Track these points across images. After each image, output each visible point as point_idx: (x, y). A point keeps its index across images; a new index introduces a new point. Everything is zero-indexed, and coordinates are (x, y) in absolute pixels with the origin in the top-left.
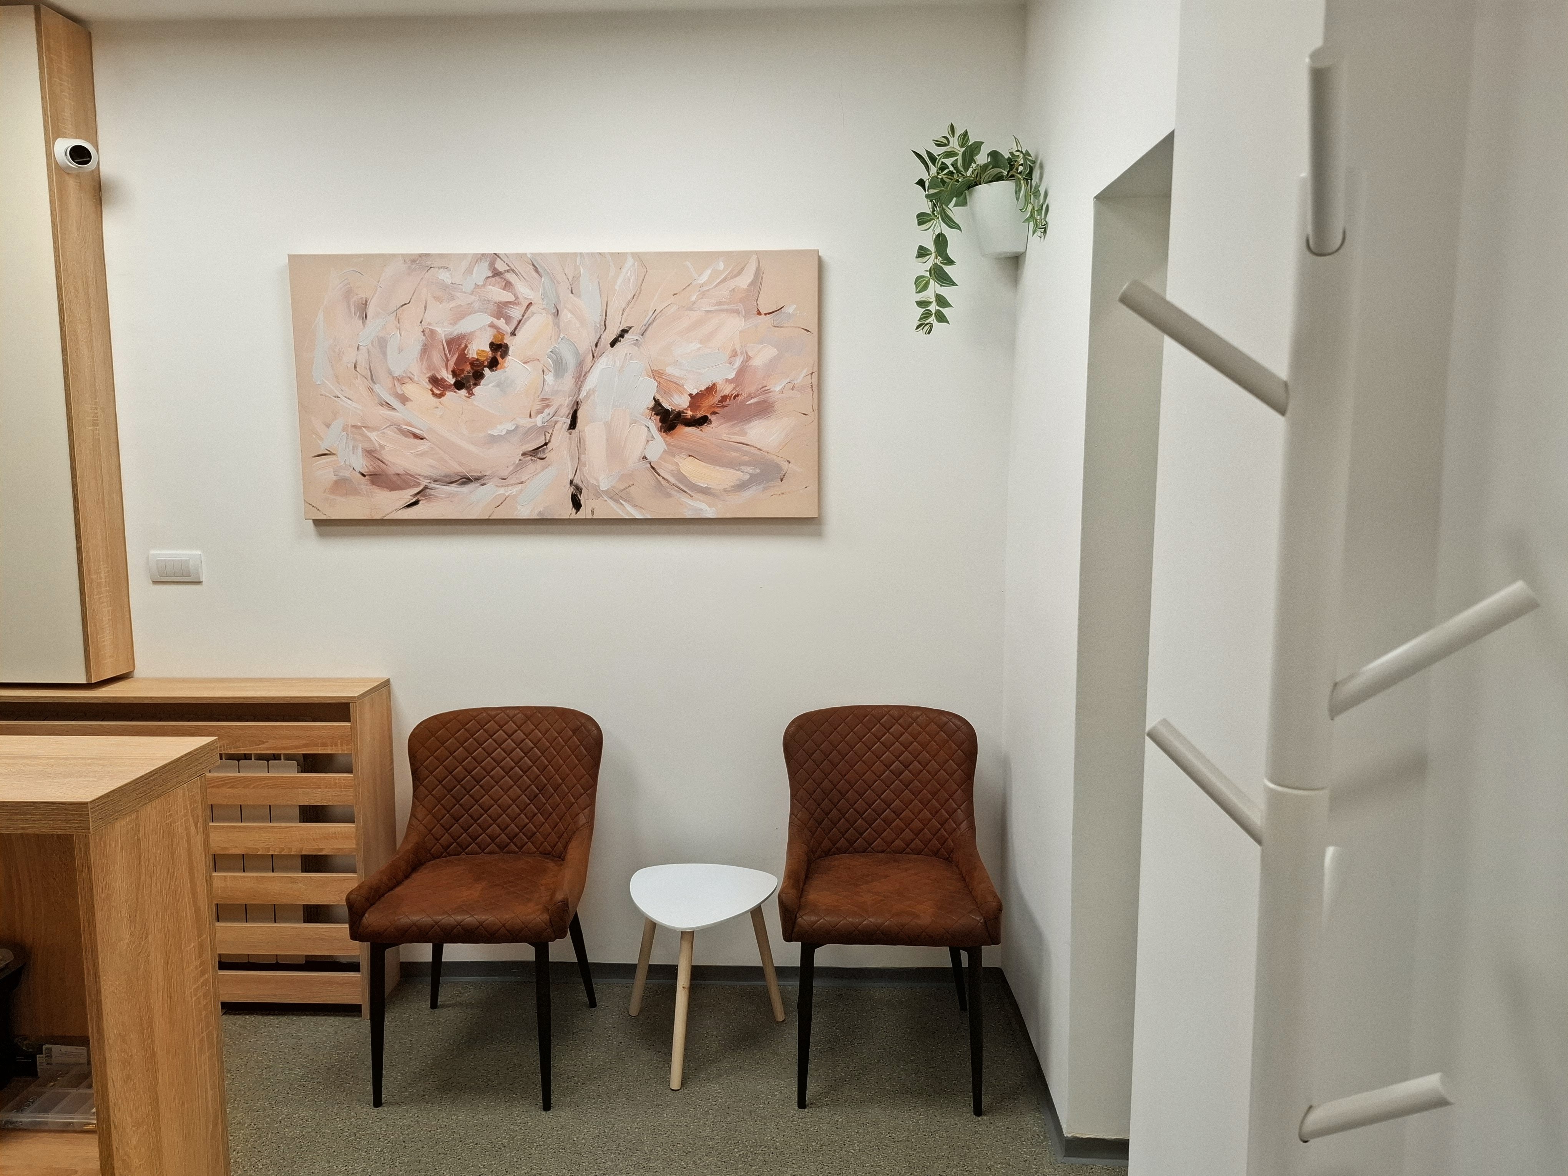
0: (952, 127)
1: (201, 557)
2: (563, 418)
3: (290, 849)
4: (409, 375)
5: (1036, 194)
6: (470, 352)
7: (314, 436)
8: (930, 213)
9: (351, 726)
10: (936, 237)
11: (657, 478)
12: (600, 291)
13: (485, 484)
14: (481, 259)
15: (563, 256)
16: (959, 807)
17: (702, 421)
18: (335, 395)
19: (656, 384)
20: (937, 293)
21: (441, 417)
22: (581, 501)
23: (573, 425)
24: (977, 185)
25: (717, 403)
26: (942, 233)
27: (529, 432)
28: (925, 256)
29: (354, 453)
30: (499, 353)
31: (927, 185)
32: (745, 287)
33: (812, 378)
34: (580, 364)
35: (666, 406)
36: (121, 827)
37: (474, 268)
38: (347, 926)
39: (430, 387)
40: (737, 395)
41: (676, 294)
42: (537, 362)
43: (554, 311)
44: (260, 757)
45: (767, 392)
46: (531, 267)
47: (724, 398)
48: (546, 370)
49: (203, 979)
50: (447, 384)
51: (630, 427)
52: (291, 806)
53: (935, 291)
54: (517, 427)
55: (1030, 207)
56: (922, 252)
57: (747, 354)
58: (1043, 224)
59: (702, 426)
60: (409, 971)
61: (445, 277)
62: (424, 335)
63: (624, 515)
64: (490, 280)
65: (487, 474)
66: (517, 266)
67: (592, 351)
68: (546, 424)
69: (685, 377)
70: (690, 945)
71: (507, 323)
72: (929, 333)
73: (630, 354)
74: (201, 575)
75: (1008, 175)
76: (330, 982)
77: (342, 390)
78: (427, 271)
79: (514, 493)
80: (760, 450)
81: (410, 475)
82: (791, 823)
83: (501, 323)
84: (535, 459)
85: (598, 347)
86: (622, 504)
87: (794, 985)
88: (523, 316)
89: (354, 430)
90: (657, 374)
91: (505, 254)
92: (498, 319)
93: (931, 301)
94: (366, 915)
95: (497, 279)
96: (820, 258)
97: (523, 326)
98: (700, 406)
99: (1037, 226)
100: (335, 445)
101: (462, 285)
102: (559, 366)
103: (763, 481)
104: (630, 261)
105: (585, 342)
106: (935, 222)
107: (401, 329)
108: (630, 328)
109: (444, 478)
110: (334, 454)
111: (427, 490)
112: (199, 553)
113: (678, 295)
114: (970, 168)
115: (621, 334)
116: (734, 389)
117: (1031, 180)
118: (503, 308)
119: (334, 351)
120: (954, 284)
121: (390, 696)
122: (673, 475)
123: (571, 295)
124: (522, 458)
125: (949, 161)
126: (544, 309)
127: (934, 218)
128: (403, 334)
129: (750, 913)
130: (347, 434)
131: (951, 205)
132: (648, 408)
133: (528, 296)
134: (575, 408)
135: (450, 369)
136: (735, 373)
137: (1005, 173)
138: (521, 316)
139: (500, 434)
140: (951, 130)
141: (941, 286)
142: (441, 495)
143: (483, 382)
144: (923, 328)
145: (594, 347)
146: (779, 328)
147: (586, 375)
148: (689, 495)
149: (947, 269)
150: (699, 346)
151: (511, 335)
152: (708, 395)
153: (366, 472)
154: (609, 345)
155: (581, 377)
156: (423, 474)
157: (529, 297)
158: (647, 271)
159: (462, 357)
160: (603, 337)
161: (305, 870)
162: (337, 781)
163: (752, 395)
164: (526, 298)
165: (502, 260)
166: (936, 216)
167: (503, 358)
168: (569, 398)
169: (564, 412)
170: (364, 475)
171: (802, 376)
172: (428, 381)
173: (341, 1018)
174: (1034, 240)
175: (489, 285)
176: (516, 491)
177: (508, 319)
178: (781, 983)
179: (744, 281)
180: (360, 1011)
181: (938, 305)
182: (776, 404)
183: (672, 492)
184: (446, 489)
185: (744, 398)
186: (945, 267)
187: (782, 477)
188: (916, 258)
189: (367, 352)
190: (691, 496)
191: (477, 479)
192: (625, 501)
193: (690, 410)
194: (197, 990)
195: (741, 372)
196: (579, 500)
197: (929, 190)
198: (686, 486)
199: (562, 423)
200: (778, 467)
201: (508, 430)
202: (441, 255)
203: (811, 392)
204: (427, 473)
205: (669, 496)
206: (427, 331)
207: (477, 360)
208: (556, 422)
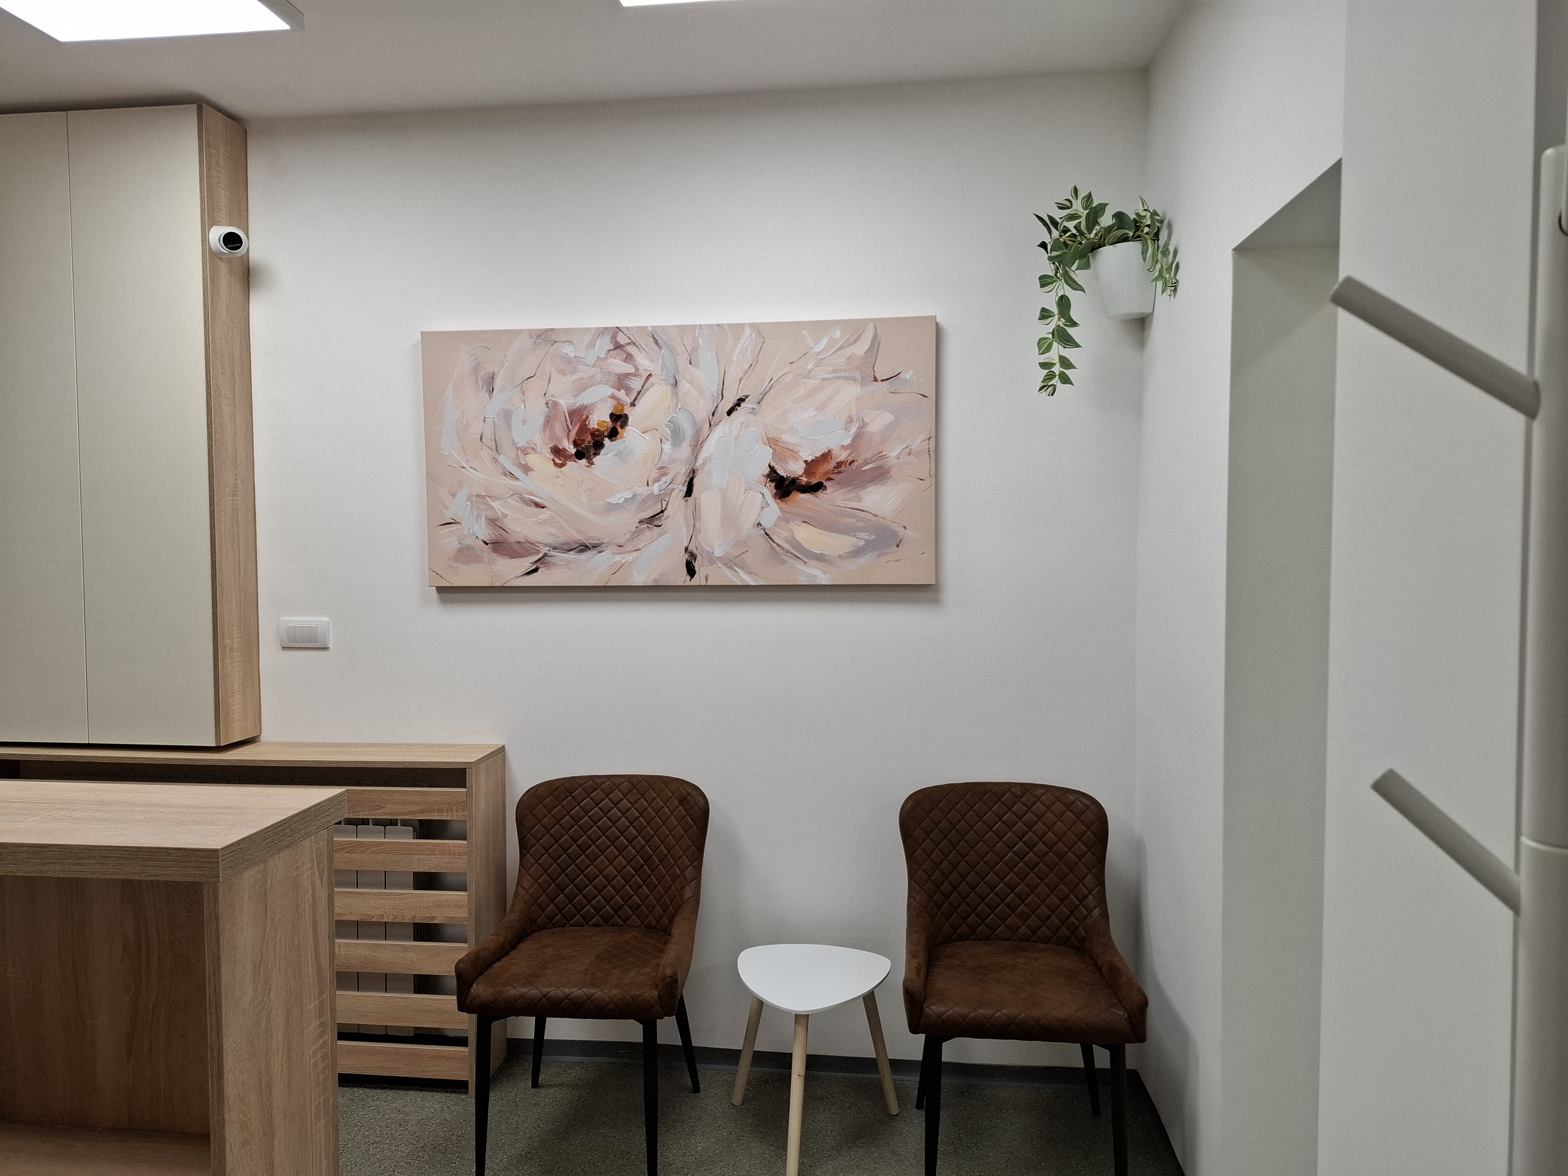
0: (1076, 190)
1: (328, 623)
2: (680, 486)
3: (403, 917)
4: (532, 445)
5: (1165, 253)
6: (591, 423)
7: (440, 506)
8: (1052, 275)
9: (466, 792)
10: (1059, 299)
11: (771, 545)
12: (718, 361)
13: (602, 552)
14: (603, 333)
15: (682, 329)
16: (1090, 892)
17: (816, 488)
18: (462, 466)
19: (772, 451)
20: (1061, 354)
21: (562, 486)
22: (696, 568)
23: (689, 492)
24: (1101, 247)
25: (832, 469)
26: (1065, 295)
27: (644, 501)
28: (1048, 318)
29: (477, 522)
30: (619, 423)
31: (1049, 247)
32: (862, 354)
33: (929, 444)
34: (697, 433)
35: (781, 472)
36: (250, 876)
37: (596, 341)
38: (455, 998)
39: (552, 457)
40: (853, 462)
41: (793, 363)
42: (655, 431)
43: (673, 381)
44: (378, 822)
45: (884, 457)
46: (652, 339)
47: (840, 464)
48: (663, 439)
49: (322, 1041)
50: (568, 454)
51: (745, 493)
52: (407, 872)
53: (1059, 352)
54: (634, 496)
55: (1159, 266)
56: (1045, 314)
57: (863, 420)
58: (1173, 283)
59: (817, 493)
60: (515, 1047)
61: (568, 350)
62: (548, 407)
63: (738, 582)
64: (611, 352)
65: (605, 541)
66: (637, 339)
67: (709, 419)
68: (662, 492)
69: (800, 444)
70: (805, 1029)
71: (627, 394)
72: (1052, 395)
73: (746, 422)
74: (328, 642)
75: (1133, 236)
76: (438, 1056)
77: (468, 461)
78: (552, 345)
79: (630, 560)
80: (876, 516)
81: (531, 543)
82: (909, 906)
83: (622, 394)
84: (652, 526)
85: (715, 416)
86: (736, 571)
87: (913, 1080)
88: (643, 387)
89: (479, 500)
90: (772, 442)
91: (627, 327)
92: (618, 391)
93: (1055, 362)
94: (474, 985)
95: (618, 351)
96: (937, 324)
97: (642, 397)
98: (815, 473)
99: (1166, 284)
100: (460, 514)
101: (585, 358)
102: (677, 435)
103: (878, 548)
104: (748, 331)
105: (702, 411)
106: (1058, 284)
107: (526, 402)
108: (747, 397)
109: (564, 546)
110: (458, 523)
111: (547, 558)
112: (326, 619)
113: (794, 363)
114: (1094, 230)
115: (738, 402)
116: (850, 455)
117: (1158, 240)
118: (623, 380)
119: (461, 423)
120: (1078, 346)
121: (504, 763)
122: (788, 542)
123: (690, 366)
124: (638, 525)
125: (1071, 225)
126: (664, 380)
127: (1057, 280)
128: (527, 406)
129: (862, 998)
130: (472, 504)
131: (1074, 267)
132: (763, 475)
133: (648, 367)
134: (691, 476)
135: (572, 439)
136: (851, 439)
137: (1131, 234)
138: (641, 387)
139: (618, 502)
140: (1074, 193)
141: (1064, 347)
142: (559, 563)
143: (603, 452)
144: (1046, 390)
145: (711, 416)
146: (895, 394)
147: (703, 444)
148: (804, 561)
149: (1071, 331)
150: (815, 413)
151: (631, 406)
152: (824, 461)
153: (488, 540)
154: (726, 414)
155: (697, 445)
156: (542, 542)
157: (649, 369)
158: (764, 341)
159: (584, 428)
160: (720, 406)
161: (416, 939)
162: (451, 848)
163: (868, 460)
164: (646, 370)
165: (623, 333)
166: (1059, 278)
167: (622, 429)
168: (685, 466)
169: (680, 480)
170: (486, 544)
171: (919, 441)
172: (550, 452)
173: (448, 1095)
174: (1163, 300)
175: (611, 357)
176: (633, 558)
177: (628, 390)
178: (896, 1077)
179: (861, 349)
180: (467, 1088)
181: (1061, 366)
182: (892, 469)
183: (786, 558)
184: (564, 557)
185: (860, 464)
186: (1069, 329)
187: (898, 543)
188: (1039, 319)
189: (492, 423)
190: (805, 563)
191: (595, 546)
192: (739, 568)
193: (805, 477)
194: (315, 1052)
195: (857, 438)
196: (694, 567)
197: (1052, 252)
198: (801, 553)
199: (678, 490)
200: (894, 533)
201: (625, 498)
202: (566, 329)
203: (928, 457)
204: (547, 541)
205: (783, 562)
206: (550, 403)
207: (598, 430)
208: (673, 490)
